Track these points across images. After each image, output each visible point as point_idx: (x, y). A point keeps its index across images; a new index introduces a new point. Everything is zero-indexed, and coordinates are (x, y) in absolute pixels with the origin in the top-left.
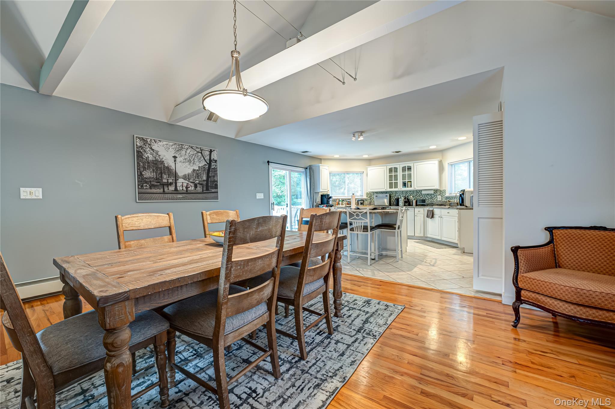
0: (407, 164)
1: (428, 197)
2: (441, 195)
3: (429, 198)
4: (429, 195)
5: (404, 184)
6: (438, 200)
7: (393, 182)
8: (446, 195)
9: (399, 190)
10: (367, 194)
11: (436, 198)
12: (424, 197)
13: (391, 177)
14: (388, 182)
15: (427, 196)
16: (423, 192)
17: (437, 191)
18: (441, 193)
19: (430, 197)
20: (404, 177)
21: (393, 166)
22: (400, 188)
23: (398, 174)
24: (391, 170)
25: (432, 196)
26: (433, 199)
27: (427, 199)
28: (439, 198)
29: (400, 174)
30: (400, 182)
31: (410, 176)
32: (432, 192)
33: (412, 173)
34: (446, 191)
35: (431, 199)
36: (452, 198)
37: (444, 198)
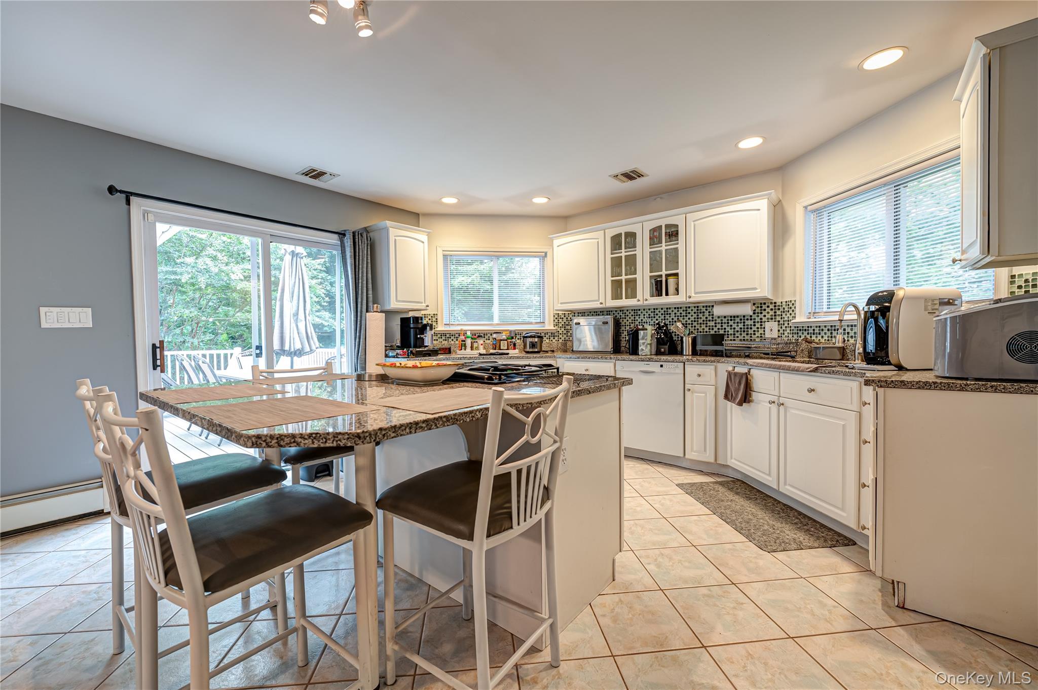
0: (663, 219)
1: (734, 326)
2: (778, 318)
3: (737, 329)
4: (738, 320)
5: (659, 287)
6: (768, 335)
7: (624, 277)
8: (797, 320)
9: (642, 303)
10: (557, 317)
11: (761, 331)
12: (719, 326)
13: (616, 263)
14: (609, 279)
15: (731, 323)
16: (718, 311)
17: (764, 307)
18: (778, 313)
19: (741, 325)
20: (655, 260)
21: (621, 227)
22: (644, 296)
23: (638, 252)
24: (616, 242)
25: (749, 322)
26: (750, 331)
27: (731, 332)
28: (771, 330)
29: (643, 251)
30: (643, 277)
31: (673, 258)
32: (747, 310)
33: (681, 246)
34: (797, 305)
35: (744, 334)
36: (817, 331)
37: (788, 329)
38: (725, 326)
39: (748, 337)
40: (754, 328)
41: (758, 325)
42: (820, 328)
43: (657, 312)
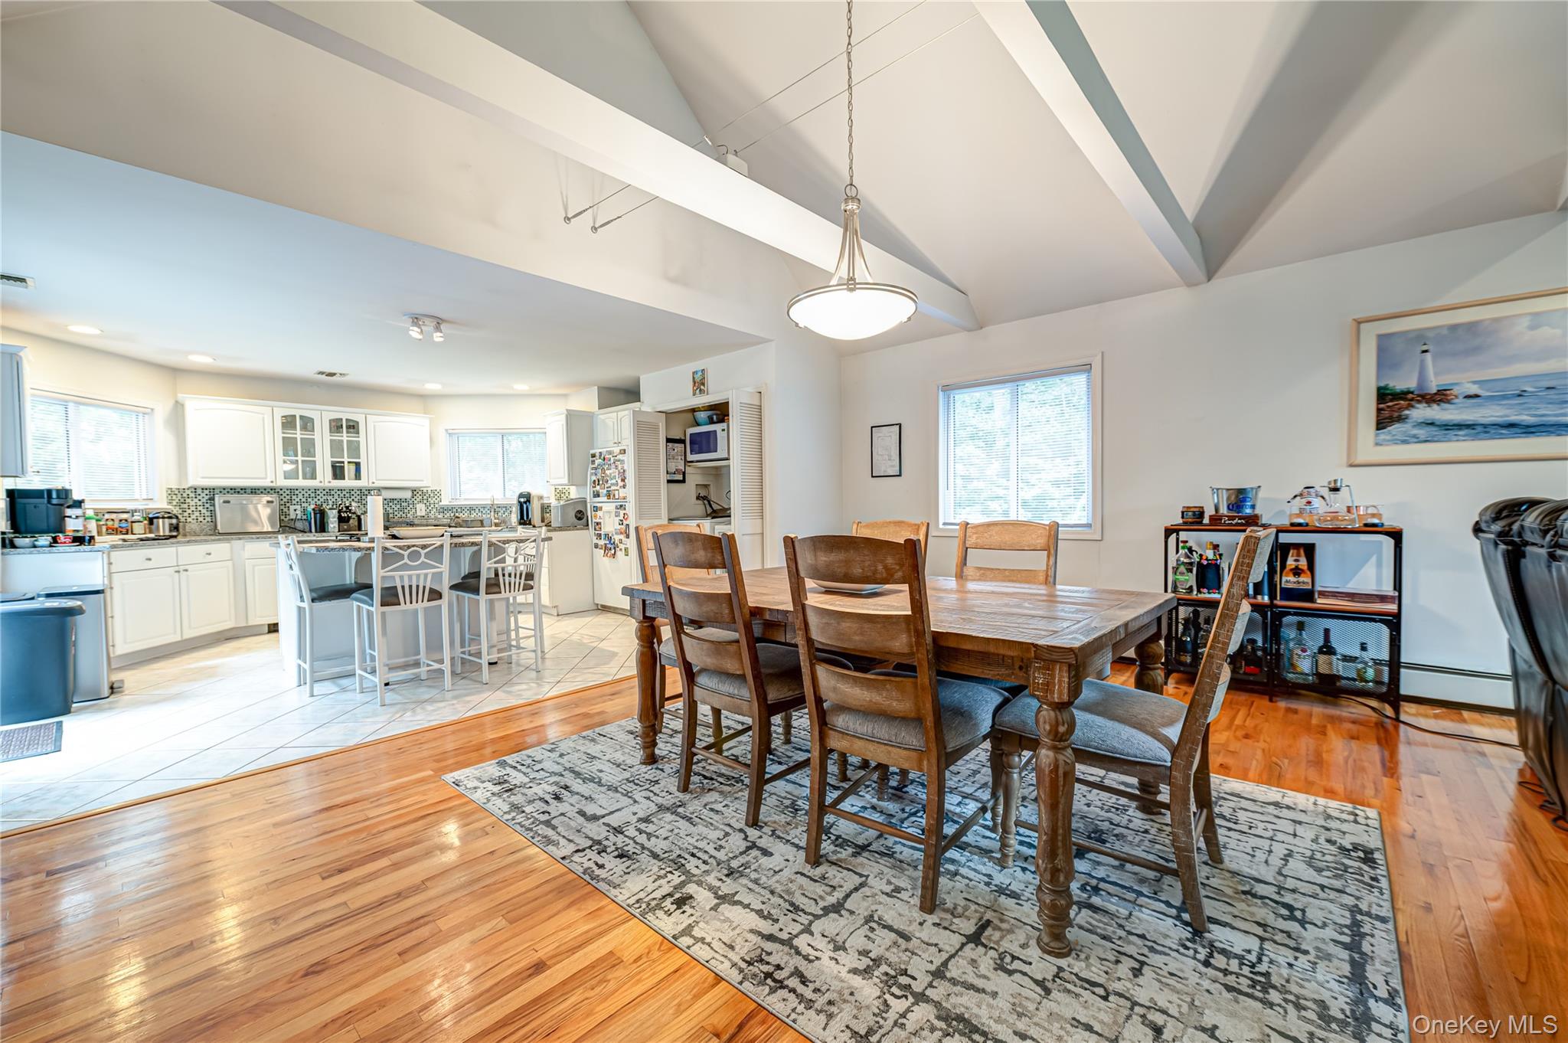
0: (345, 414)
1: (393, 506)
2: (427, 501)
3: (396, 509)
4: (395, 502)
5: (338, 472)
6: (419, 514)
7: (300, 458)
8: (443, 503)
9: (322, 484)
10: (171, 492)
11: (414, 511)
13: (289, 443)
14: (281, 458)
15: (391, 504)
18: (425, 497)
19: (398, 506)
20: (336, 447)
21: (298, 410)
22: (324, 478)
23: (317, 436)
24: (289, 422)
25: (405, 504)
26: (406, 511)
27: (391, 511)
28: (421, 509)
29: (322, 438)
30: (323, 461)
31: (354, 448)
32: (408, 495)
33: (362, 439)
34: (442, 493)
35: (401, 513)
36: (459, 510)
37: (435, 510)
39: (404, 515)
40: (409, 508)
41: (411, 506)
42: (462, 508)
43: (318, 492)
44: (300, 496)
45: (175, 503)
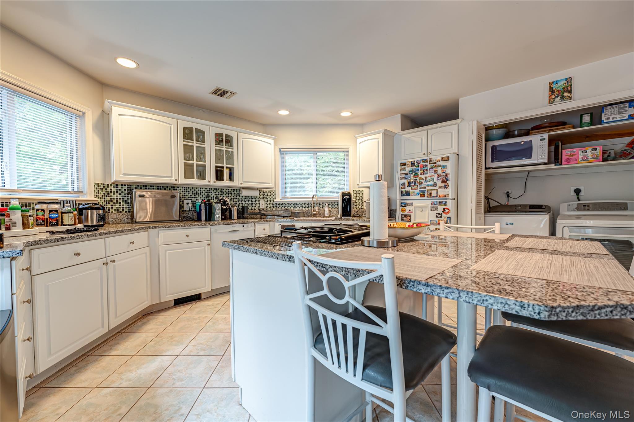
0: (226, 130)
2: (265, 199)
4: (248, 199)
5: (219, 175)
7: (195, 162)
8: (276, 200)
9: (209, 184)
10: (98, 187)
11: (258, 205)
12: (240, 202)
13: (188, 149)
14: (182, 162)
15: (246, 200)
16: (244, 193)
18: (265, 196)
19: (250, 202)
20: (219, 156)
21: (195, 123)
22: (210, 180)
23: (207, 146)
24: (188, 133)
25: (253, 200)
26: (254, 205)
28: (262, 204)
29: (210, 147)
30: (210, 165)
31: (230, 157)
32: (256, 193)
33: (235, 150)
34: (276, 193)
35: (251, 206)
36: (288, 205)
37: (271, 205)
38: (243, 202)
39: (253, 208)
40: (255, 203)
41: (257, 202)
42: (289, 204)
43: (202, 190)
44: (191, 193)
45: (100, 196)
